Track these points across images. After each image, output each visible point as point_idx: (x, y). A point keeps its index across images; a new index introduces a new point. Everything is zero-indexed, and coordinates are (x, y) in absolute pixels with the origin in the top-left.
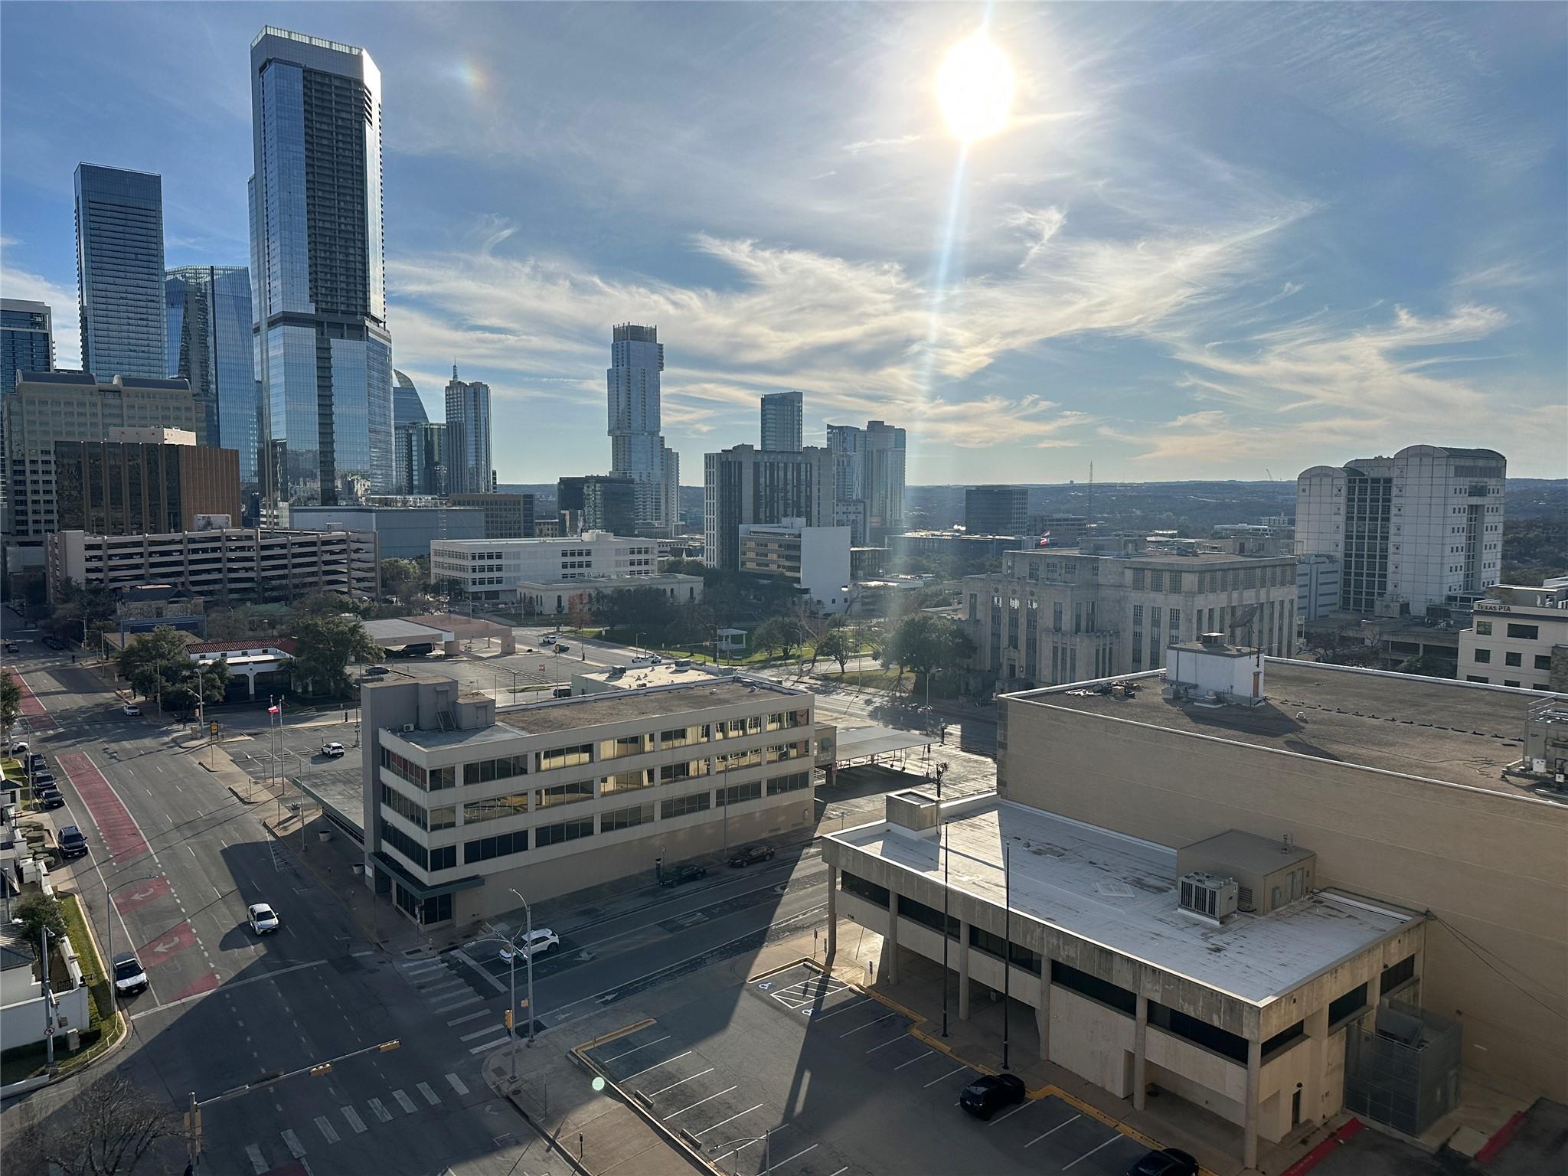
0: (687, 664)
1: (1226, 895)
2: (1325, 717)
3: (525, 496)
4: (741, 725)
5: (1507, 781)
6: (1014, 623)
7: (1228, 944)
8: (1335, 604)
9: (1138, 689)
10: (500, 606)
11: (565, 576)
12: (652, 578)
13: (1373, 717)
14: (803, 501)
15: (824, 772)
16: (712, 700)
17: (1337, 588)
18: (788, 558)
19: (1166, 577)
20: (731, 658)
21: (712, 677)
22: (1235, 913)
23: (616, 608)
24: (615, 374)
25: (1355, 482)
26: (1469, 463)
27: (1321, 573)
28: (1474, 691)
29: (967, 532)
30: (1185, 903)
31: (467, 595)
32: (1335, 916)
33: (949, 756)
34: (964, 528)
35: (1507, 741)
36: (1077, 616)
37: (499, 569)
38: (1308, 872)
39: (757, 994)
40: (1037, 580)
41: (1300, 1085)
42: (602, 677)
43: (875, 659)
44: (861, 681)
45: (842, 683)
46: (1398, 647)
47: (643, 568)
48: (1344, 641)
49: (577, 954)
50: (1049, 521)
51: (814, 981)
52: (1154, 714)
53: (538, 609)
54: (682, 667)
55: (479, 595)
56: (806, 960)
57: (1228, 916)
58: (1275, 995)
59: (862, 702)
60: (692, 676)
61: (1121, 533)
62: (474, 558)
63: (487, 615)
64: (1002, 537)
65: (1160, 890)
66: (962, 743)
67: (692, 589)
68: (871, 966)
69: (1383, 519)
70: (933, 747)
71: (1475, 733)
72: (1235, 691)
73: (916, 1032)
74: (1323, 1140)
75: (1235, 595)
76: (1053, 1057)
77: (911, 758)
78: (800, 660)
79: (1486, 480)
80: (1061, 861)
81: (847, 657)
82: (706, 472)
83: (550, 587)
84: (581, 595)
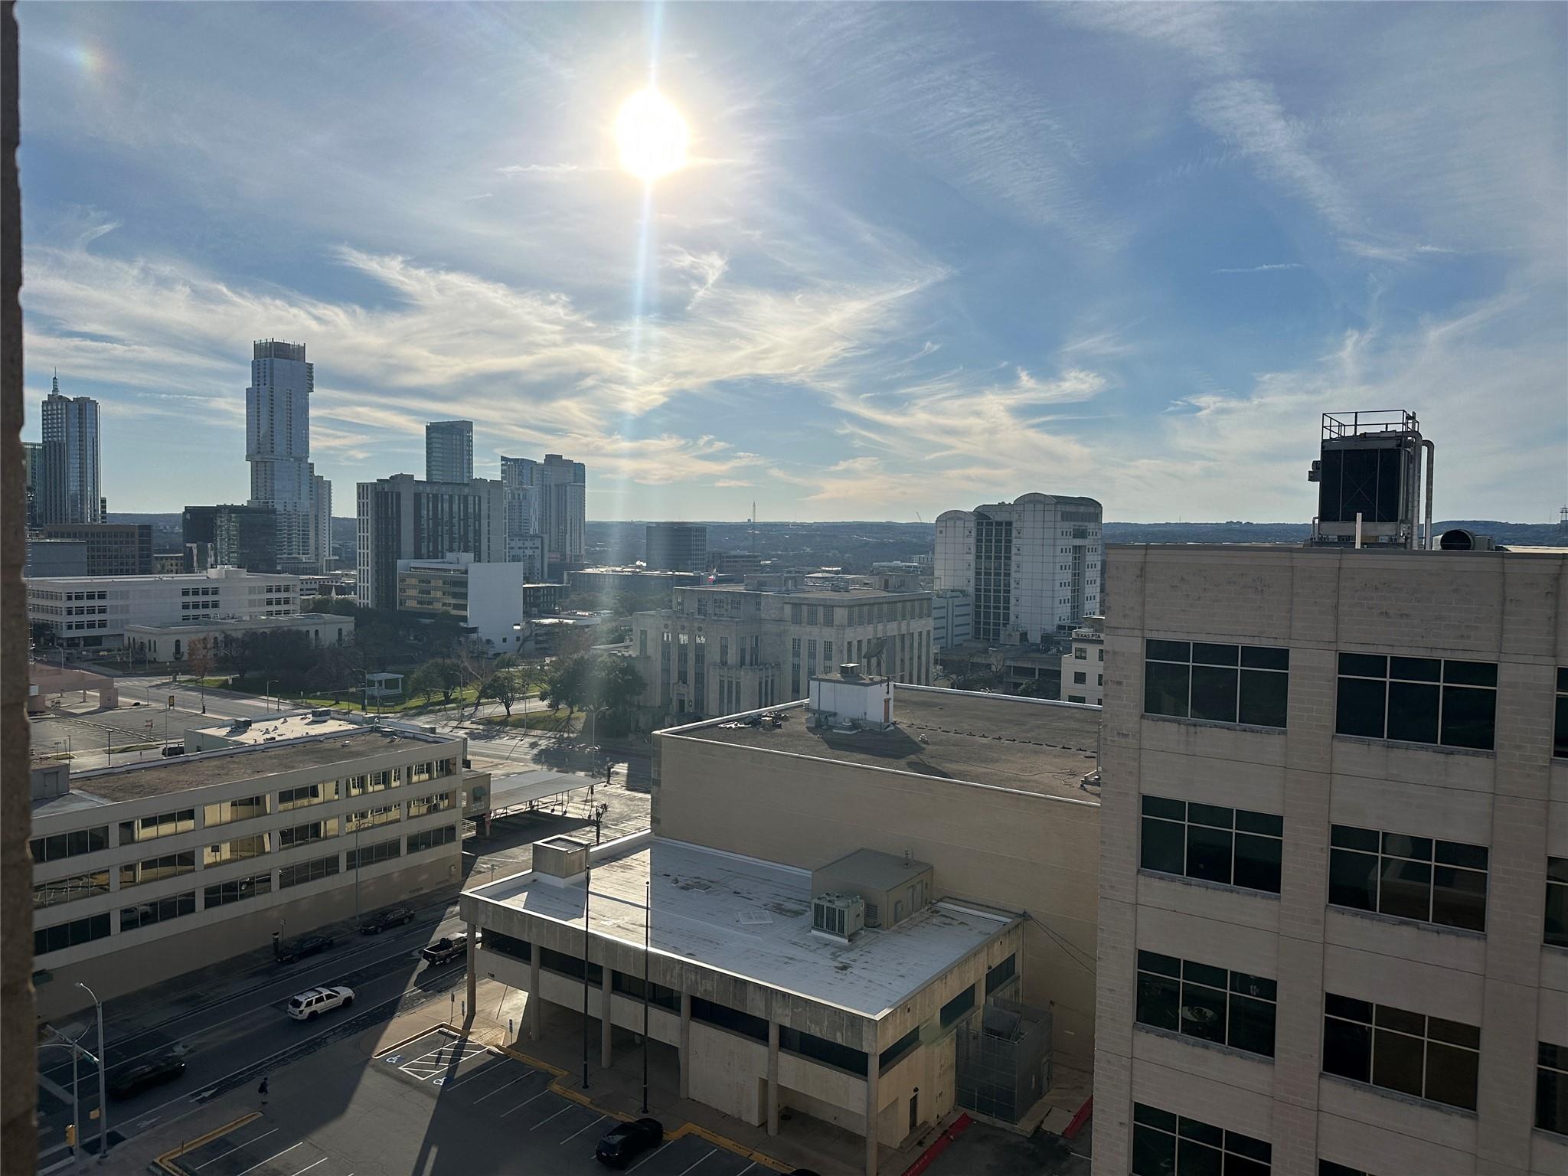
0: (327, 713)
1: (853, 913)
2: (944, 738)
3: (141, 527)
4: (384, 778)
5: (1085, 790)
6: (683, 658)
7: (854, 961)
8: (968, 634)
9: (785, 719)
10: (101, 653)
11: (186, 618)
12: (293, 618)
13: (984, 736)
14: (471, 535)
15: (475, 823)
16: (345, 753)
17: (970, 619)
18: (455, 595)
19: (821, 610)
20: (381, 705)
21: (356, 726)
22: (862, 929)
23: (247, 652)
24: (256, 394)
25: (982, 525)
26: (1072, 509)
27: (957, 606)
28: (1068, 709)
29: (648, 568)
30: (818, 925)
31: (60, 641)
32: (949, 924)
33: (611, 795)
34: (645, 564)
35: (1088, 754)
36: (742, 650)
37: (102, 610)
38: (927, 884)
39: (383, 1069)
40: (705, 616)
41: (916, 1090)
42: (222, 732)
43: (542, 699)
44: (528, 723)
45: (507, 726)
46: (1019, 671)
47: (283, 607)
48: (975, 667)
49: (171, 1049)
50: (727, 557)
51: (449, 1048)
52: (797, 742)
53: (150, 656)
54: (320, 717)
55: (77, 642)
56: (441, 1026)
57: (856, 933)
58: (890, 1007)
59: (527, 745)
60: (332, 726)
61: (792, 569)
62: (69, 598)
63: (85, 665)
64: (681, 573)
65: (797, 913)
66: (627, 782)
67: (340, 630)
68: (511, 1024)
69: (1006, 558)
70: (598, 788)
71: (1064, 748)
72: (868, 717)
73: (556, 1087)
74: (936, 1139)
75: (880, 627)
76: (694, 1094)
77: (575, 800)
78: (462, 704)
79: (1086, 524)
80: (707, 893)
81: (513, 699)
82: (359, 503)
83: (165, 631)
84: (205, 639)
